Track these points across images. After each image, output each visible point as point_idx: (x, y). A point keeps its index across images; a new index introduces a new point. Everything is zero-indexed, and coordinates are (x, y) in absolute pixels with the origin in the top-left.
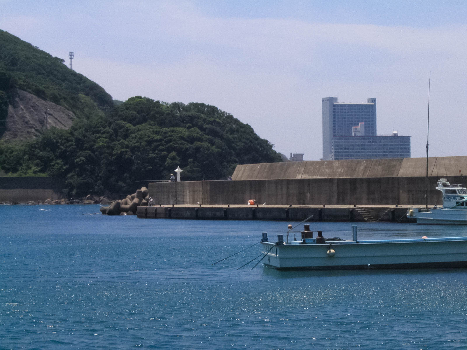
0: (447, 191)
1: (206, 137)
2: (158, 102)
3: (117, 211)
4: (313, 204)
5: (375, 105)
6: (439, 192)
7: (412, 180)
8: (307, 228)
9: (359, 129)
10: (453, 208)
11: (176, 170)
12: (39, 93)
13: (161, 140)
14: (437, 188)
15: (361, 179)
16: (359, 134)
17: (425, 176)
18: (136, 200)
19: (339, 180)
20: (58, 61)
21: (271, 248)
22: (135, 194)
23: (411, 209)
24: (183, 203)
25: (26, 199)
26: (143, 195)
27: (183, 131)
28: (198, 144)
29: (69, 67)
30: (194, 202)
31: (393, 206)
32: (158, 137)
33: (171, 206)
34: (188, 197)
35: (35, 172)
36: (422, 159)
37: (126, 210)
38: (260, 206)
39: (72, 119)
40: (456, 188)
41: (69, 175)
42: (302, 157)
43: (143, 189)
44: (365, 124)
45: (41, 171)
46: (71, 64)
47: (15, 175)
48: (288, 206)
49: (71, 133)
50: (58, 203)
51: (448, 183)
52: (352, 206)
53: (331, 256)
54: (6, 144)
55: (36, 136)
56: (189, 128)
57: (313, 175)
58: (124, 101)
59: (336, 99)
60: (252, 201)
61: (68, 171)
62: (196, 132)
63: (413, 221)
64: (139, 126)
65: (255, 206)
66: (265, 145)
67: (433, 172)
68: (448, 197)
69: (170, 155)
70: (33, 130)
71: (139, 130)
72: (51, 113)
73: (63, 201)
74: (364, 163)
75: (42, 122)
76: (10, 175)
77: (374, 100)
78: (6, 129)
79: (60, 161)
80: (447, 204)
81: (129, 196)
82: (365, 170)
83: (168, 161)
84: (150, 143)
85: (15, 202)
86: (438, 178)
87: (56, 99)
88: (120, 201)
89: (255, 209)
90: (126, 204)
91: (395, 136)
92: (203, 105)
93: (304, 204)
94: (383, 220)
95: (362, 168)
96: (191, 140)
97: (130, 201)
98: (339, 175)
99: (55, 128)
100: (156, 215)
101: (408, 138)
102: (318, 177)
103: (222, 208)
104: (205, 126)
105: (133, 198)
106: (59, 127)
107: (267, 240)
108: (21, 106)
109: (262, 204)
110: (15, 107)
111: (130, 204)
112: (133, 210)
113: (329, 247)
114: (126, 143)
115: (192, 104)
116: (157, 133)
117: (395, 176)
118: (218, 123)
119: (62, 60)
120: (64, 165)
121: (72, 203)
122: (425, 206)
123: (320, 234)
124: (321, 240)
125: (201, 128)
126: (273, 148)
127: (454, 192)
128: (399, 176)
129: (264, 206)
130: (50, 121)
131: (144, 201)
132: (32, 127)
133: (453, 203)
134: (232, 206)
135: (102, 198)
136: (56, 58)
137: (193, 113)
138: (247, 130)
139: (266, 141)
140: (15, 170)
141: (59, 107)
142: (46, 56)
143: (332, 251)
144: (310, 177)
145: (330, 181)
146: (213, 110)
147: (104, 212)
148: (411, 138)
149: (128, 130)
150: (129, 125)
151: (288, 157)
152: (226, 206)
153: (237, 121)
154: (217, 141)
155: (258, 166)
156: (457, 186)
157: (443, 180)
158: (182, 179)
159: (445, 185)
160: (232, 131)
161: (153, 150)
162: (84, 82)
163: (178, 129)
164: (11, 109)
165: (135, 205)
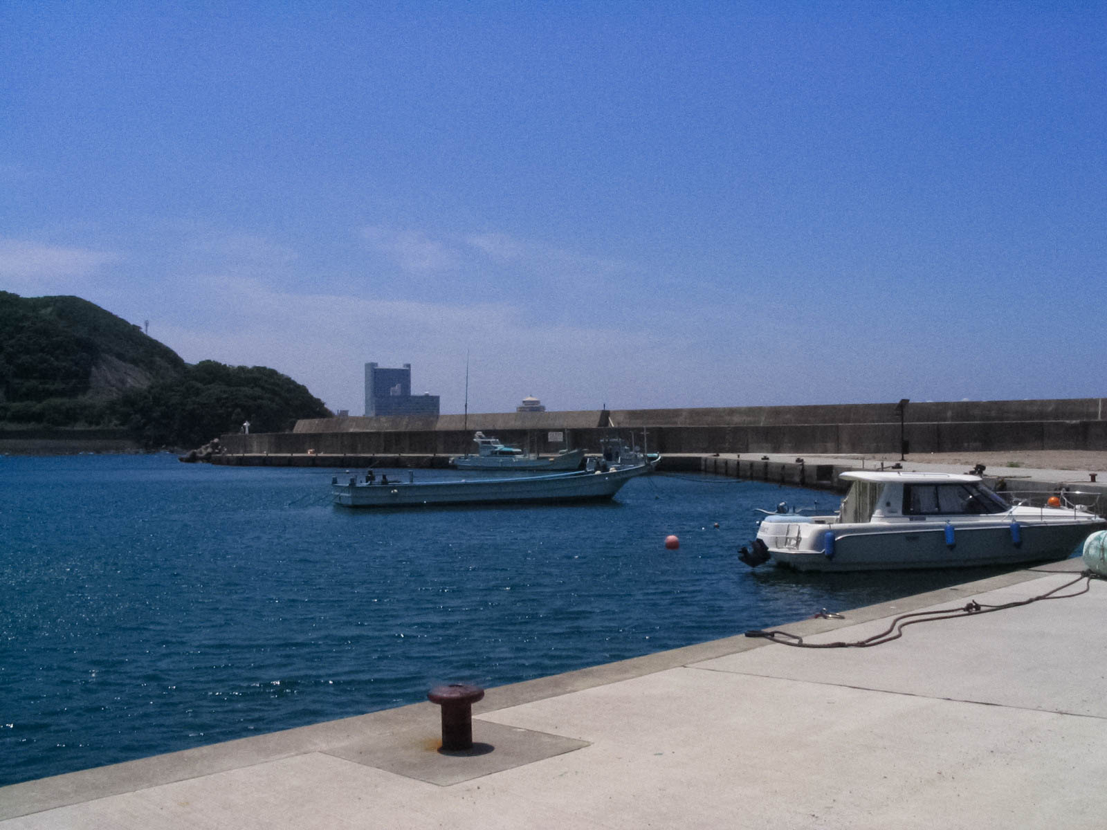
0: (483, 442)
1: (267, 395)
2: (225, 365)
3: (193, 459)
4: (364, 453)
5: (410, 370)
6: (477, 443)
7: (448, 434)
8: (370, 473)
9: (396, 390)
10: (488, 456)
11: (245, 424)
12: (120, 356)
13: (227, 398)
14: (475, 440)
15: (405, 433)
16: (396, 394)
17: (464, 429)
18: (209, 450)
19: (386, 434)
20: (136, 329)
21: (343, 489)
22: (208, 445)
23: (453, 457)
24: (251, 452)
25: (107, 449)
26: (215, 446)
27: (247, 390)
28: (259, 401)
29: (145, 333)
30: (261, 452)
31: (432, 455)
32: (225, 396)
33: (242, 455)
34: (255, 447)
35: (116, 425)
36: (461, 416)
37: (202, 459)
38: (319, 455)
39: (149, 379)
40: (491, 440)
41: (147, 428)
42: (347, 414)
43: (216, 440)
44: (402, 386)
45: (122, 424)
46: (146, 330)
47: (98, 428)
48: (342, 455)
49: (149, 392)
50: (137, 453)
51: (483, 436)
52: (397, 455)
53: (395, 495)
54: (90, 401)
55: (117, 393)
56: (252, 388)
57: (363, 429)
58: (195, 364)
59: (377, 364)
60: (311, 450)
61: (145, 425)
62: (258, 391)
63: (454, 467)
64: (209, 386)
65: (314, 455)
66: (319, 403)
67: (470, 427)
68: (484, 448)
69: (236, 411)
70: (114, 388)
71: (209, 389)
72: (130, 373)
73: (141, 451)
74: (406, 419)
75: (123, 382)
76: (93, 428)
77: (409, 366)
78: (90, 387)
79: (138, 416)
80: (483, 452)
81: (204, 447)
82: (407, 426)
83: (234, 417)
84: (218, 400)
85: (98, 451)
86: (475, 432)
87: (134, 362)
88: (195, 451)
89: (315, 457)
90: (201, 453)
91: (427, 396)
92: (264, 368)
93: (356, 453)
94: (422, 467)
95: (404, 423)
96: (255, 399)
97: (204, 450)
98: (386, 429)
99: (134, 387)
100: (229, 462)
101: (437, 398)
102: (368, 431)
103: (285, 457)
104: (267, 386)
105: (207, 448)
106: (137, 385)
107: (336, 483)
108: (103, 367)
109: (320, 453)
110: (97, 368)
111: (204, 453)
112: (208, 459)
113: (394, 488)
114: (197, 400)
115: (255, 367)
116: (225, 392)
117: (433, 430)
118: (278, 385)
119: (139, 328)
120: (142, 419)
121: (148, 453)
122: (463, 455)
123: (384, 477)
124: (385, 482)
125: (263, 388)
126: (325, 406)
127: (489, 443)
128: (437, 429)
129: (321, 455)
130: (129, 380)
131: (217, 451)
132: (113, 386)
133: (488, 452)
134: (294, 455)
135: (176, 448)
136: (134, 326)
137: (256, 375)
138: (303, 390)
139: (319, 400)
140: (98, 424)
141: (137, 369)
142: (124, 323)
143: (396, 491)
144: (361, 431)
145: (378, 434)
146: (273, 373)
147: (181, 460)
148: (441, 398)
149: (198, 389)
150: (199, 385)
151: (336, 413)
152: (289, 455)
153: (294, 382)
154: (277, 399)
155: (316, 421)
156: (490, 438)
157: (479, 433)
158: (250, 432)
159: (480, 437)
160: (289, 391)
161: (221, 407)
162: (159, 347)
163: (243, 389)
164: (93, 369)
165: (209, 454)
